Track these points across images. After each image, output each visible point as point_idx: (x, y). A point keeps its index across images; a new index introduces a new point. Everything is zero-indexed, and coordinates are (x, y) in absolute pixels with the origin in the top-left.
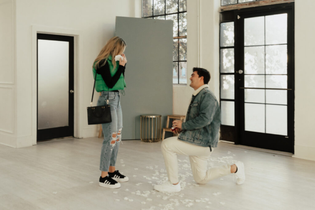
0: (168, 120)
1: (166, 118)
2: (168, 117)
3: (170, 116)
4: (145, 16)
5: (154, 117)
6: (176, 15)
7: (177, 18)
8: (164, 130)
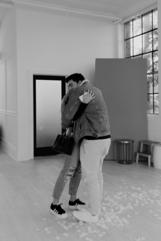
0: (142, 145)
1: (140, 144)
2: (142, 143)
3: (143, 142)
4: (127, 56)
5: (127, 142)
6: (151, 54)
7: (151, 56)
8: (138, 154)
